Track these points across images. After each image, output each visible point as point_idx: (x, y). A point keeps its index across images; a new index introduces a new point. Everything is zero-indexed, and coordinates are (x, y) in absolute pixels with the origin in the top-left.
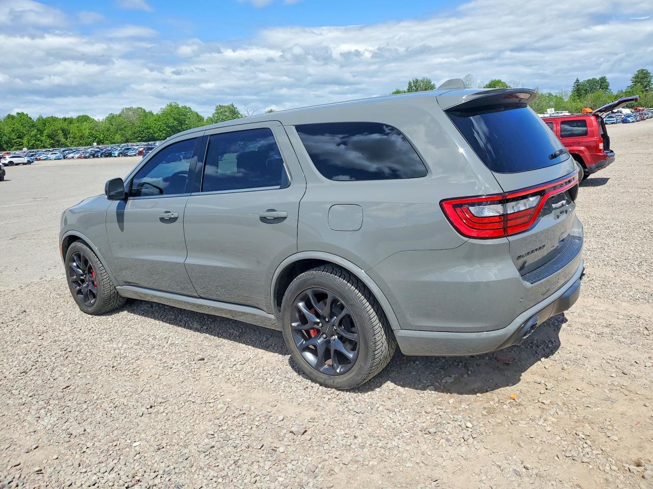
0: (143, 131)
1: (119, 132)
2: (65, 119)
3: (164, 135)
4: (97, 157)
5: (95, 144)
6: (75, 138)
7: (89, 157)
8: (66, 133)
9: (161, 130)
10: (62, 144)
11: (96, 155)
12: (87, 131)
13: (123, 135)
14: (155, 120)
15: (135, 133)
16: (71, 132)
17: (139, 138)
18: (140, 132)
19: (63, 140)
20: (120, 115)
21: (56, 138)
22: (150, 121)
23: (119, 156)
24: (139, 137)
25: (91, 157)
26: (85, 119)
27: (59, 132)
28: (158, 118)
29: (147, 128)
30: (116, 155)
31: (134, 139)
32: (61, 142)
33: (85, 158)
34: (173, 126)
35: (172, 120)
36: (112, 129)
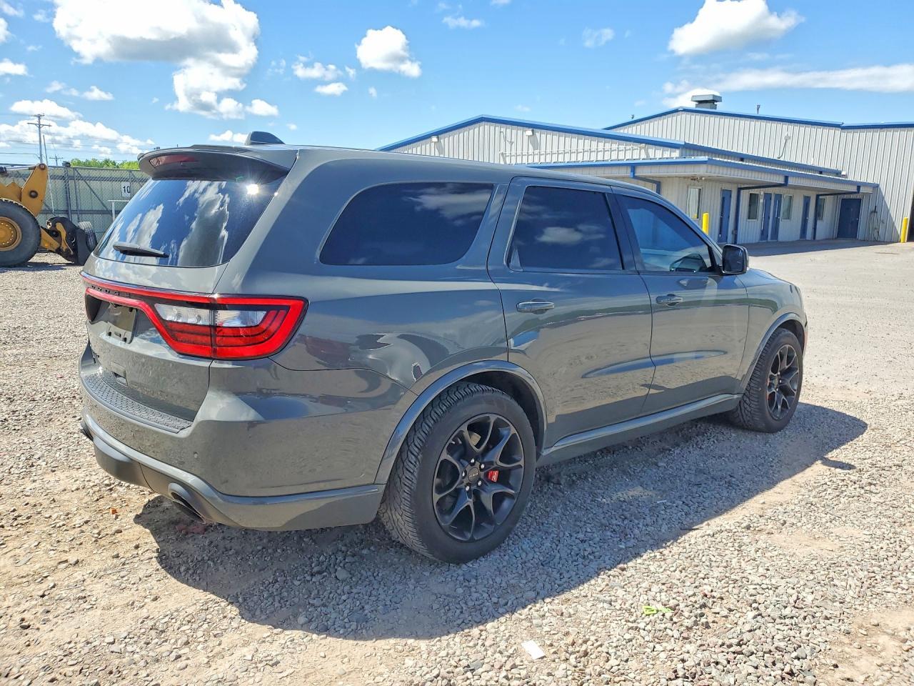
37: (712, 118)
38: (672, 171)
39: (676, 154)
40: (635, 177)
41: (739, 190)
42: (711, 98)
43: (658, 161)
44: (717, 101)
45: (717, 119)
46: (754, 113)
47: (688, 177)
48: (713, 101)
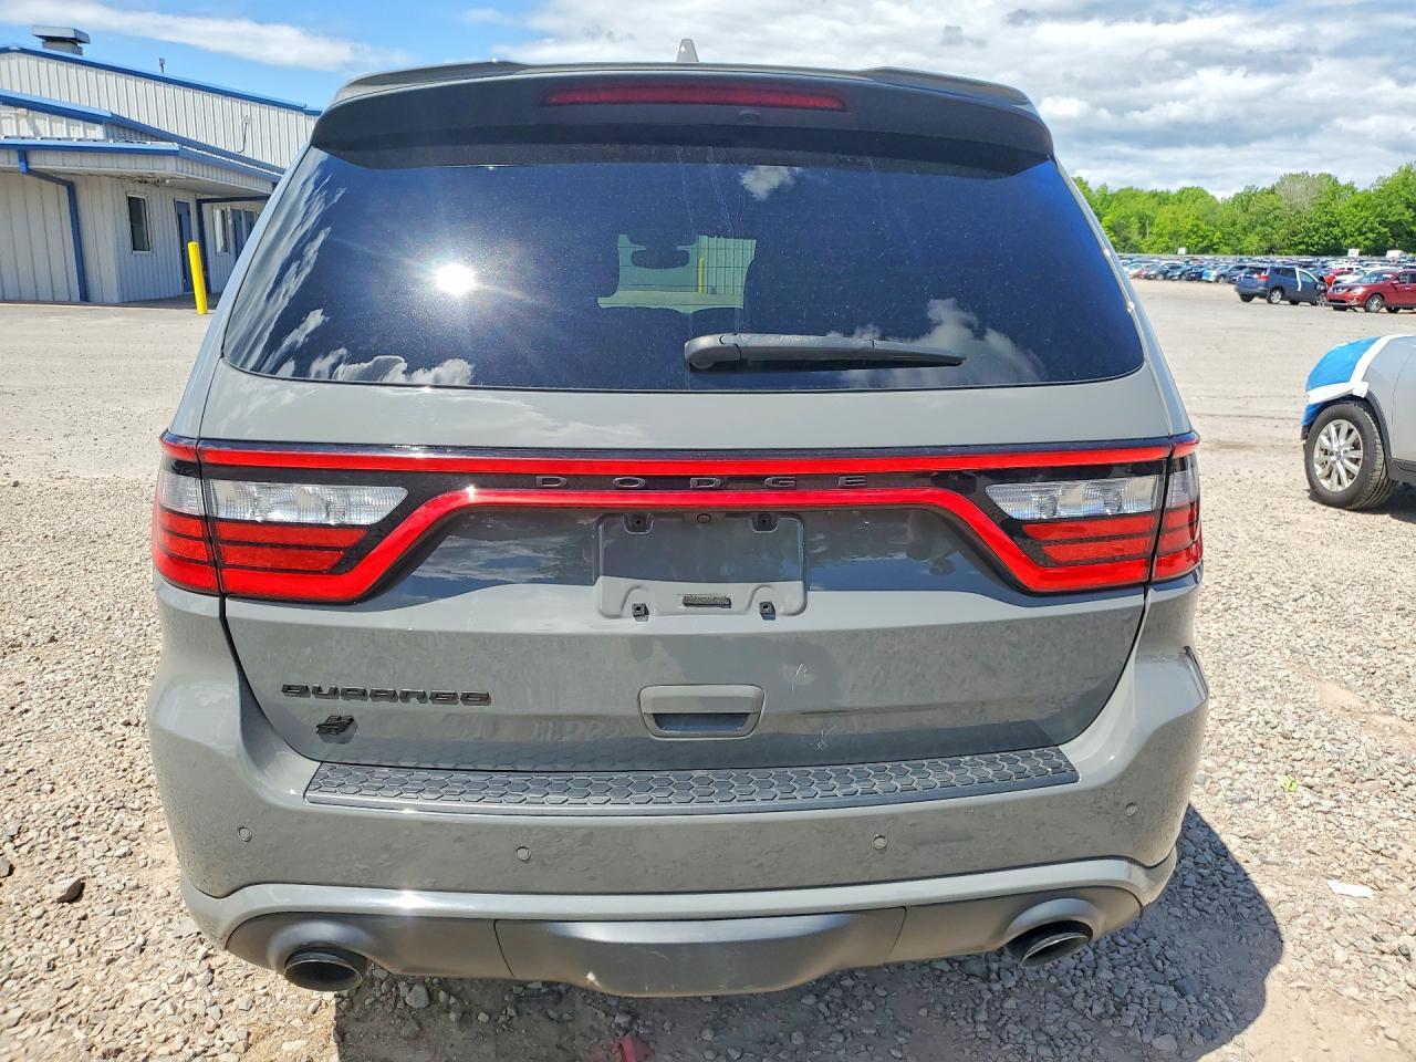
0: (1317, 230)
1: (1259, 228)
2: (1154, 194)
3: (1366, 243)
4: (1171, 278)
5: (1182, 251)
6: (1161, 235)
7: (1155, 277)
8: (1144, 223)
9: (1364, 230)
10: (1132, 246)
11: (1169, 274)
12: (1191, 221)
13: (1264, 237)
14: (1356, 206)
15: (1295, 234)
16: (1157, 221)
17: (1303, 247)
18: (1307, 230)
19: (1135, 237)
20: (1272, 191)
21: (1124, 233)
22: (1341, 207)
23: (1217, 281)
24: (1303, 243)
25: (1161, 277)
26: (1197, 195)
27: (1134, 220)
28: (1365, 203)
29: (1329, 225)
30: (1212, 279)
31: (1289, 247)
32: (1130, 242)
33: (1148, 277)
34: (1399, 223)
35: (1401, 208)
36: (1243, 219)
37: (73, 70)
38: (89, 164)
39: (97, 133)
40: (30, 172)
41: (200, 202)
42: (71, 35)
43: (74, 143)
44: (81, 42)
45: (82, 71)
46: (157, 71)
47: (131, 178)
48: (75, 41)
